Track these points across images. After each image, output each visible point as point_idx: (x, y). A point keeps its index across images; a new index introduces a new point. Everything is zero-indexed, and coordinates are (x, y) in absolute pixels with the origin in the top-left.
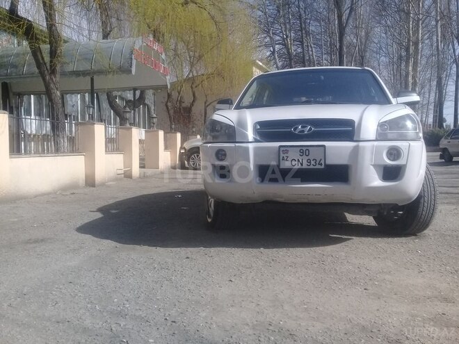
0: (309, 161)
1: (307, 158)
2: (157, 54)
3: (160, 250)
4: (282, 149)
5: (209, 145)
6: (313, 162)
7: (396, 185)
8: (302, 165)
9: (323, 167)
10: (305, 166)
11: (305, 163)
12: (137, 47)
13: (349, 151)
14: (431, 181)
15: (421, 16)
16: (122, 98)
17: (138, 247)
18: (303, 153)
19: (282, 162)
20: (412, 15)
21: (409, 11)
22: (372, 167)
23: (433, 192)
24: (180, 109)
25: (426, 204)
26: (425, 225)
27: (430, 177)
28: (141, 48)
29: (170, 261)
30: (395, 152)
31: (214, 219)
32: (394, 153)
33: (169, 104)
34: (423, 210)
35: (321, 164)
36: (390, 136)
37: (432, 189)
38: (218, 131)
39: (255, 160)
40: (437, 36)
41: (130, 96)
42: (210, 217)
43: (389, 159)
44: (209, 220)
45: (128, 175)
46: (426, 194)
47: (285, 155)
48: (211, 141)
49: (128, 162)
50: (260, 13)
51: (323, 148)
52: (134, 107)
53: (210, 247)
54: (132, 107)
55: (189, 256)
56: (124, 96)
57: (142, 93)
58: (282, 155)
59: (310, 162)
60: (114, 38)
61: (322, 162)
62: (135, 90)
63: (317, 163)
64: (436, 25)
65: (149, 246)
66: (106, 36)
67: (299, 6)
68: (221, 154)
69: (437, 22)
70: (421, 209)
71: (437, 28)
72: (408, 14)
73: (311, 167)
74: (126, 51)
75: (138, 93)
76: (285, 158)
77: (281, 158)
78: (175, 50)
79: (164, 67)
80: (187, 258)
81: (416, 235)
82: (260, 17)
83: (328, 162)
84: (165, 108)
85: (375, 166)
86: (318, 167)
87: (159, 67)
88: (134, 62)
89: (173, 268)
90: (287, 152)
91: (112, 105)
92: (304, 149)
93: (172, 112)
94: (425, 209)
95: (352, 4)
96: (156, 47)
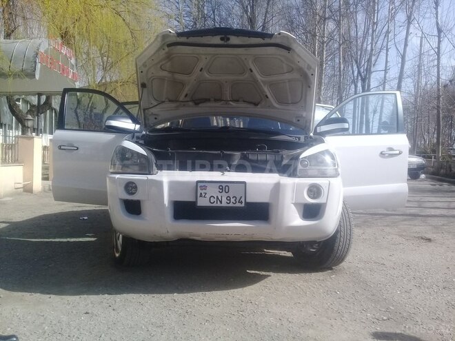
0: (228, 198)
1: (227, 195)
2: (66, 58)
3: (55, 300)
4: (200, 184)
5: (117, 176)
6: (233, 200)
7: (316, 224)
8: (221, 202)
9: (243, 205)
10: (224, 204)
11: (224, 200)
12: (42, 50)
13: (271, 187)
14: (347, 215)
15: (325, 39)
16: (26, 102)
17: (27, 295)
18: (222, 189)
19: (199, 199)
20: (317, 37)
21: (315, 33)
22: (293, 205)
23: (349, 227)
24: (91, 116)
25: (342, 239)
26: (341, 259)
27: (345, 210)
28: (46, 52)
29: (65, 319)
30: (315, 189)
31: (123, 253)
32: (315, 191)
33: (78, 111)
34: (339, 245)
35: (242, 203)
36: (310, 172)
37: (348, 224)
38: (128, 159)
39: (170, 195)
40: (340, 59)
41: (34, 100)
42: (117, 251)
43: (310, 197)
44: (117, 255)
45: (28, 190)
46: (342, 229)
47: (203, 192)
48: (120, 171)
49: (28, 176)
50: (176, 23)
51: (243, 185)
52: (38, 112)
53: (116, 294)
54: (35, 113)
55: (90, 311)
56: (28, 99)
57: (48, 98)
58: (199, 191)
59: (230, 200)
60: (15, 39)
61: (243, 200)
62: (40, 95)
63: (237, 201)
64: (339, 49)
65: (42, 292)
66: (8, 36)
67: (214, 19)
68: (130, 187)
69: (340, 45)
70: (337, 245)
71: (340, 51)
72: (315, 35)
73: (231, 205)
74: (30, 54)
75: (43, 98)
76: (203, 195)
77: (199, 195)
78: (88, 54)
79: (73, 73)
80: (87, 313)
81: (331, 269)
82: (176, 26)
83: (249, 200)
84: (74, 114)
85: (296, 204)
86: (238, 205)
87: (68, 73)
88: (39, 66)
89: (68, 331)
90: (204, 188)
91: (13, 110)
92: (224, 185)
93: (81, 119)
94: (341, 244)
95: (264, 23)
96: (64, 50)
